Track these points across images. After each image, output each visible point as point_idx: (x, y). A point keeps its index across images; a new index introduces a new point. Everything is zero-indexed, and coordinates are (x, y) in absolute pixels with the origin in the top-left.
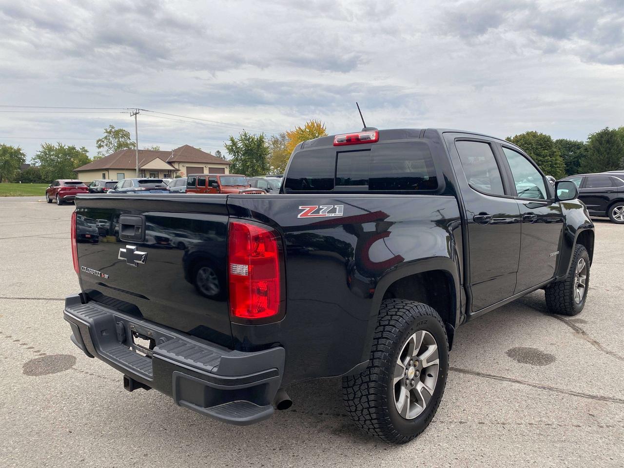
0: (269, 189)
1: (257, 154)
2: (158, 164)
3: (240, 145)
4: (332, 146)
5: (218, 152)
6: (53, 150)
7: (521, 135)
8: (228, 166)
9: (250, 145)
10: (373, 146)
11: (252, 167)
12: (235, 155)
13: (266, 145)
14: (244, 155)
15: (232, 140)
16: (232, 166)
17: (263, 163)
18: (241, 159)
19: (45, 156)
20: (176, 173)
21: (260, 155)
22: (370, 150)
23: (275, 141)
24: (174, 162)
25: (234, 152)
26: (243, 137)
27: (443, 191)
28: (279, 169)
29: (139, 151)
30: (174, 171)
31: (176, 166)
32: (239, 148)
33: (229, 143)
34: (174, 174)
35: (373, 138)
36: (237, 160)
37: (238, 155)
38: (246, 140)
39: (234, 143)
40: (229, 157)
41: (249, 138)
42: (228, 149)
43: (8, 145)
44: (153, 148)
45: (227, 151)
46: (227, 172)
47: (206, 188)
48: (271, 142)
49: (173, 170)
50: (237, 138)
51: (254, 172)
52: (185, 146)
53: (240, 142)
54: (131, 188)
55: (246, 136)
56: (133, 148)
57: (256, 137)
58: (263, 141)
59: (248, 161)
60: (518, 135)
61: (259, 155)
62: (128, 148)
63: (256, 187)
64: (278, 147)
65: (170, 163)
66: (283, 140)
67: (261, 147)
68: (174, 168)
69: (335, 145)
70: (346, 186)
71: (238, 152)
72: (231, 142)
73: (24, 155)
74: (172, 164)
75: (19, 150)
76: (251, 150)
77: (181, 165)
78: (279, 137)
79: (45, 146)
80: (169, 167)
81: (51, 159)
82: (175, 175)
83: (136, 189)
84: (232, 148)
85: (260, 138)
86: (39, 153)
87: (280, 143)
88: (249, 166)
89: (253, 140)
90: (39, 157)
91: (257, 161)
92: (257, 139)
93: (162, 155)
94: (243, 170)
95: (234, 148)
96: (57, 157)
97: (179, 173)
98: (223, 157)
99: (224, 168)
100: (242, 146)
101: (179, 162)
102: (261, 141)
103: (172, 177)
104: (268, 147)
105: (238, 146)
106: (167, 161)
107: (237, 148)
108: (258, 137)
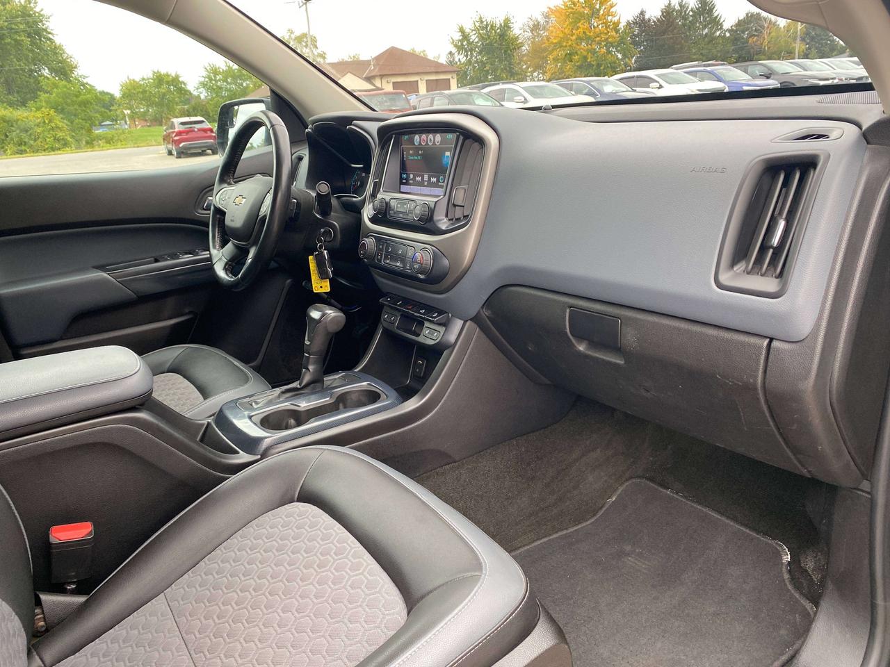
1: (500, 50)
3: (474, 38)
6: (220, 73)
8: (455, 76)
9: (489, 37)
12: (467, 56)
13: (514, 33)
14: (480, 53)
15: (462, 30)
17: (510, 64)
18: (476, 61)
19: (211, 82)
21: (505, 51)
23: (534, 25)
24: (374, 77)
25: (466, 49)
26: (477, 24)
32: (472, 42)
33: (458, 36)
36: (469, 62)
37: (472, 54)
38: (483, 28)
39: (465, 36)
41: (487, 25)
42: (456, 46)
43: (163, 71)
48: (527, 28)
50: (468, 27)
52: (391, 48)
53: (474, 32)
55: (482, 22)
57: (498, 22)
58: (510, 27)
59: (487, 63)
61: (503, 51)
64: (538, 35)
65: (369, 79)
66: (546, 21)
67: (506, 38)
68: (374, 85)
71: (471, 50)
72: (460, 34)
73: (185, 84)
74: (372, 80)
75: (177, 77)
76: (491, 44)
77: (384, 81)
78: (540, 18)
79: (208, 69)
80: (367, 86)
81: (217, 86)
84: (462, 45)
85: (505, 21)
86: (203, 79)
87: (543, 28)
88: (488, 71)
89: (492, 26)
90: (204, 85)
91: (501, 61)
92: (501, 25)
93: (359, 68)
95: (465, 43)
96: (225, 84)
98: (457, 60)
99: (449, 79)
100: (476, 40)
101: (382, 76)
102: (506, 25)
104: (519, 37)
105: (471, 40)
106: (364, 76)
107: (470, 43)
108: (502, 22)
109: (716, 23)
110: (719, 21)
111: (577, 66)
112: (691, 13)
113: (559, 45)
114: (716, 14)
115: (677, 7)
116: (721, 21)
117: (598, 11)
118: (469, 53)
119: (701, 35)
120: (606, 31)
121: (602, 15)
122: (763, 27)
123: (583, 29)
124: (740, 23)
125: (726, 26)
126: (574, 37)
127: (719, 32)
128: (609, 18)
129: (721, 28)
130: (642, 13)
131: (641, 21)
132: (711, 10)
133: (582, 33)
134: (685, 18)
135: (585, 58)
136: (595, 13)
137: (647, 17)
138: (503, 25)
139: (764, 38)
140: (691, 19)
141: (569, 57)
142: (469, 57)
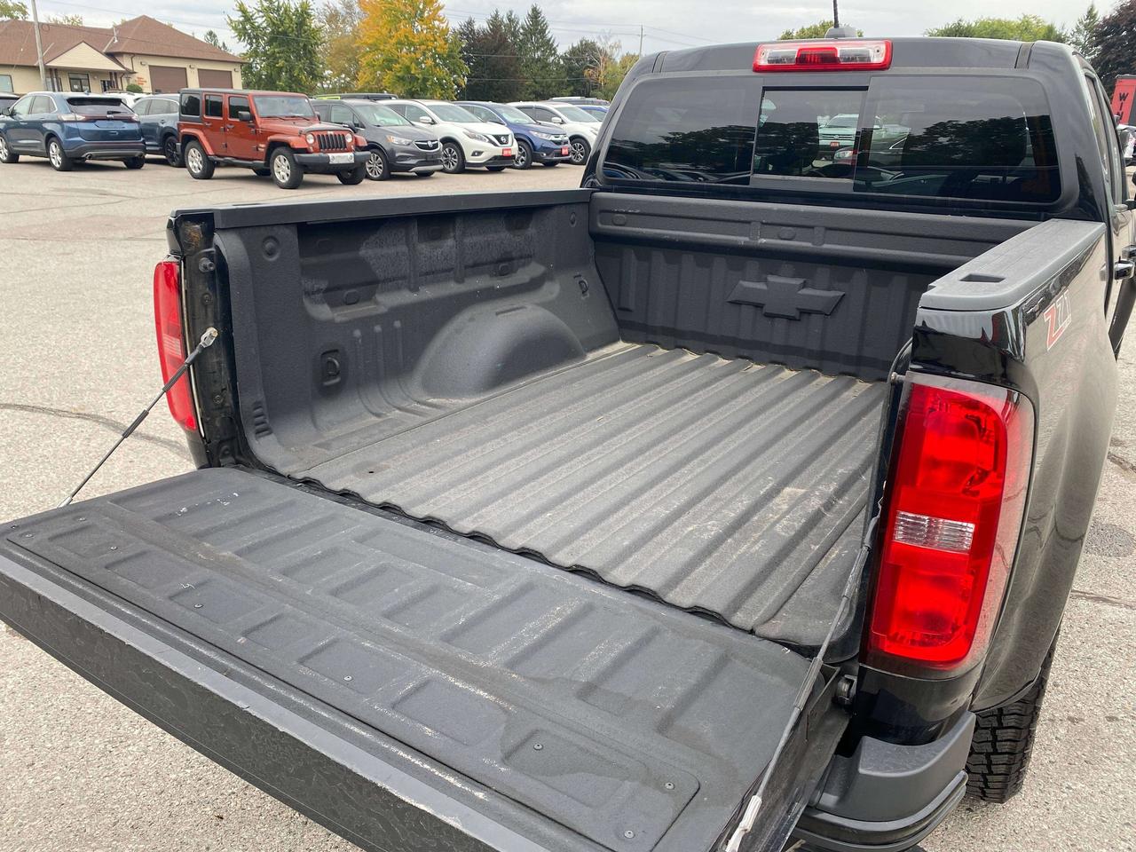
0: (357, 125)
1: (298, 43)
2: (84, 57)
3: (260, 21)
4: (749, 72)
5: (211, 33)
7: (810, 28)
8: (239, 68)
9: (282, 22)
10: (874, 80)
11: (290, 71)
12: (251, 44)
13: (314, 24)
14: (270, 43)
15: (243, 11)
16: (247, 69)
17: (311, 63)
18: (265, 53)
20: (128, 79)
21: (305, 45)
22: (866, 88)
23: (332, 15)
24: (121, 54)
25: (249, 35)
27: (1069, 206)
28: (343, 76)
29: (41, 25)
30: (123, 73)
31: (127, 63)
32: (259, 27)
33: (237, 17)
34: (124, 80)
35: (877, 59)
36: (255, 53)
37: (258, 42)
38: (273, 11)
39: (248, 18)
40: (238, 48)
41: (279, 8)
42: (235, 28)
44: (67, 18)
45: (233, 33)
46: (238, 81)
47: (225, 121)
48: (324, 18)
49: (120, 72)
50: (252, 5)
51: (293, 82)
52: (141, 17)
53: (261, 14)
54: (51, 114)
56: (20, 16)
57: (293, 6)
58: (309, 15)
59: (280, 57)
60: (805, 27)
61: (301, 45)
62: (12, 16)
63: (328, 120)
64: (338, 29)
65: (112, 56)
66: (348, 13)
67: (305, 27)
68: (123, 66)
69: (758, 69)
70: (787, 177)
71: (257, 37)
72: (240, 13)
74: (118, 58)
76: (285, 33)
77: (136, 61)
78: (339, 7)
80: (109, 65)
82: (125, 85)
83: (65, 119)
84: (244, 28)
85: (301, 7)
87: (343, 21)
88: (281, 68)
89: (286, 10)
91: (299, 58)
92: (297, 10)
93: (94, 37)
94: (269, 76)
95: (248, 27)
97: (133, 80)
98: (221, 45)
100: (264, 25)
101: (133, 55)
102: (304, 14)
103: (120, 87)
104: (320, 29)
105: (256, 24)
106: (104, 51)
107: (254, 28)
108: (298, 6)
109: (548, 46)
110: (552, 45)
111: (399, 77)
112: (521, 31)
113: (374, 48)
114: (549, 36)
115: (506, 21)
116: (555, 45)
117: (423, 12)
118: (254, 41)
119: (533, 59)
120: (432, 39)
121: (427, 17)
122: (598, 59)
123: (405, 32)
124: (574, 51)
125: (561, 51)
126: (394, 41)
127: (553, 58)
128: (437, 23)
129: (554, 54)
130: (470, 23)
131: (468, 32)
132: (543, 32)
133: (403, 35)
134: (514, 35)
135: (408, 69)
136: (418, 15)
137: (476, 27)
138: (299, 9)
139: (600, 72)
140: (521, 37)
141: (389, 63)
142: (254, 46)
